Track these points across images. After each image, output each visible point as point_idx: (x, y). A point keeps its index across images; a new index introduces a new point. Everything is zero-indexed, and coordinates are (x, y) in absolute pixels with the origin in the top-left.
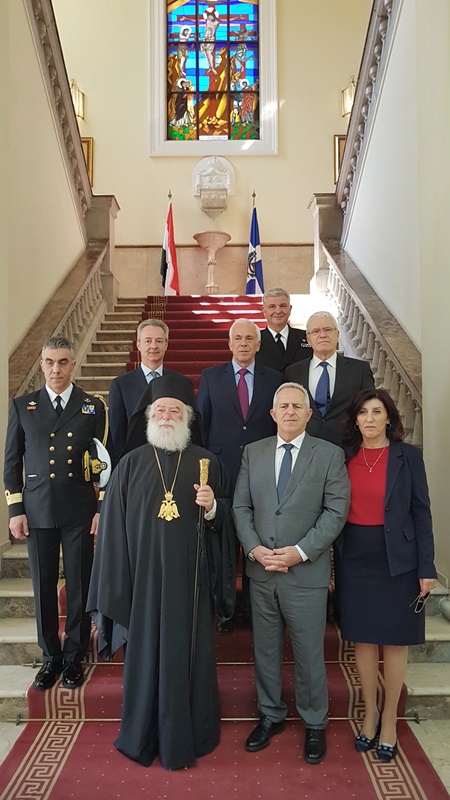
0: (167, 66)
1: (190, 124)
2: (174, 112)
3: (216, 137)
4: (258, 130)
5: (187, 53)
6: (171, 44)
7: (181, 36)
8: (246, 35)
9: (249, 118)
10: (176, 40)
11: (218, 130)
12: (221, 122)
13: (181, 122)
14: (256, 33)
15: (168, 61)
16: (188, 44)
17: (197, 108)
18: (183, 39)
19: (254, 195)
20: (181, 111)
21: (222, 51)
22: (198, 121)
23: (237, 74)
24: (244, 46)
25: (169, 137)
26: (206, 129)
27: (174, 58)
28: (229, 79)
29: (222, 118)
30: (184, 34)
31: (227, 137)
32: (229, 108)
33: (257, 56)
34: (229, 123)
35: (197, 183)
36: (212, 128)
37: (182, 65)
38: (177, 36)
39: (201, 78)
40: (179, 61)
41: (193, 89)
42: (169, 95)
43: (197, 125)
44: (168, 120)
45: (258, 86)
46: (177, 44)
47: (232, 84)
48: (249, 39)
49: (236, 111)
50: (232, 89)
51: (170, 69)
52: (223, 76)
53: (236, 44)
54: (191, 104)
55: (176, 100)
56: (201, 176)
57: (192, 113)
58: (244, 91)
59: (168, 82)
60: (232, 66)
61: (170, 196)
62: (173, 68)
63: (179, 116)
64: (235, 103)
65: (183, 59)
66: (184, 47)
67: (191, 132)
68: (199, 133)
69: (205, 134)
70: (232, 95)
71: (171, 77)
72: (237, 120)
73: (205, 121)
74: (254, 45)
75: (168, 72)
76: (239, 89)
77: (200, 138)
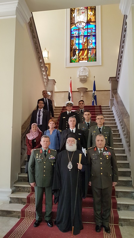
0: (71, 43)
1: (77, 58)
2: (72, 55)
3: (84, 61)
4: (96, 59)
5: (76, 39)
6: (72, 37)
7: (75, 35)
8: (92, 33)
9: (94, 55)
10: (73, 36)
11: (85, 59)
14: (95, 32)
17: (79, 54)
19: (94, 77)
20: (74, 54)
21: (86, 38)
23: (90, 44)
24: (92, 36)
25: (71, 62)
26: (81, 59)
27: (72, 40)
29: (86, 56)
30: (75, 34)
31: (87, 61)
32: (88, 53)
33: (95, 39)
34: (88, 57)
35: (78, 74)
36: (83, 59)
37: (74, 42)
38: (73, 34)
39: (80, 45)
40: (74, 41)
41: (78, 48)
42: (71, 50)
43: (79, 58)
45: (96, 47)
46: (73, 37)
47: (89, 47)
48: (93, 34)
49: (90, 54)
51: (71, 44)
52: (86, 44)
53: (89, 36)
54: (77, 52)
55: (73, 52)
56: (80, 72)
57: (77, 55)
58: (92, 48)
59: (71, 47)
60: (89, 42)
61: (71, 78)
62: (72, 43)
64: (89, 52)
65: (75, 41)
66: (75, 37)
67: (77, 60)
68: (79, 60)
69: (81, 60)
70: (88, 50)
71: (71, 45)
72: (90, 56)
73: (81, 57)
74: (95, 36)
76: (90, 48)
77: (80, 62)
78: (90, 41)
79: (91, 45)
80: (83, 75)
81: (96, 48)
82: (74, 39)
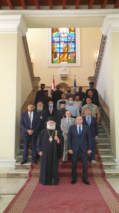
0: (52, 47)
1: (58, 60)
3: (64, 63)
4: (75, 61)
6: (53, 42)
9: (73, 58)
12: (66, 59)
13: (56, 59)
14: (75, 39)
15: (52, 46)
16: (57, 42)
17: (60, 56)
18: (56, 41)
19: (75, 76)
20: (56, 57)
21: (66, 43)
22: (60, 59)
23: (70, 48)
25: (52, 62)
26: (62, 61)
28: (68, 50)
31: (67, 62)
33: (75, 45)
34: (68, 59)
35: (60, 73)
36: (64, 61)
38: (55, 40)
39: (60, 49)
42: (53, 52)
43: (60, 60)
44: (52, 59)
45: (75, 51)
48: (73, 41)
49: (70, 57)
50: (69, 52)
52: (66, 49)
53: (70, 42)
57: (58, 57)
58: (72, 52)
59: (52, 50)
61: (53, 76)
62: (54, 47)
63: (55, 58)
64: (69, 55)
65: (56, 45)
66: (56, 43)
67: (58, 61)
73: (62, 59)
74: (74, 42)
75: (52, 48)
76: (70, 52)
77: (61, 63)
78: (70, 46)
79: (71, 50)
80: (64, 73)
81: (75, 53)
82: (55, 44)
